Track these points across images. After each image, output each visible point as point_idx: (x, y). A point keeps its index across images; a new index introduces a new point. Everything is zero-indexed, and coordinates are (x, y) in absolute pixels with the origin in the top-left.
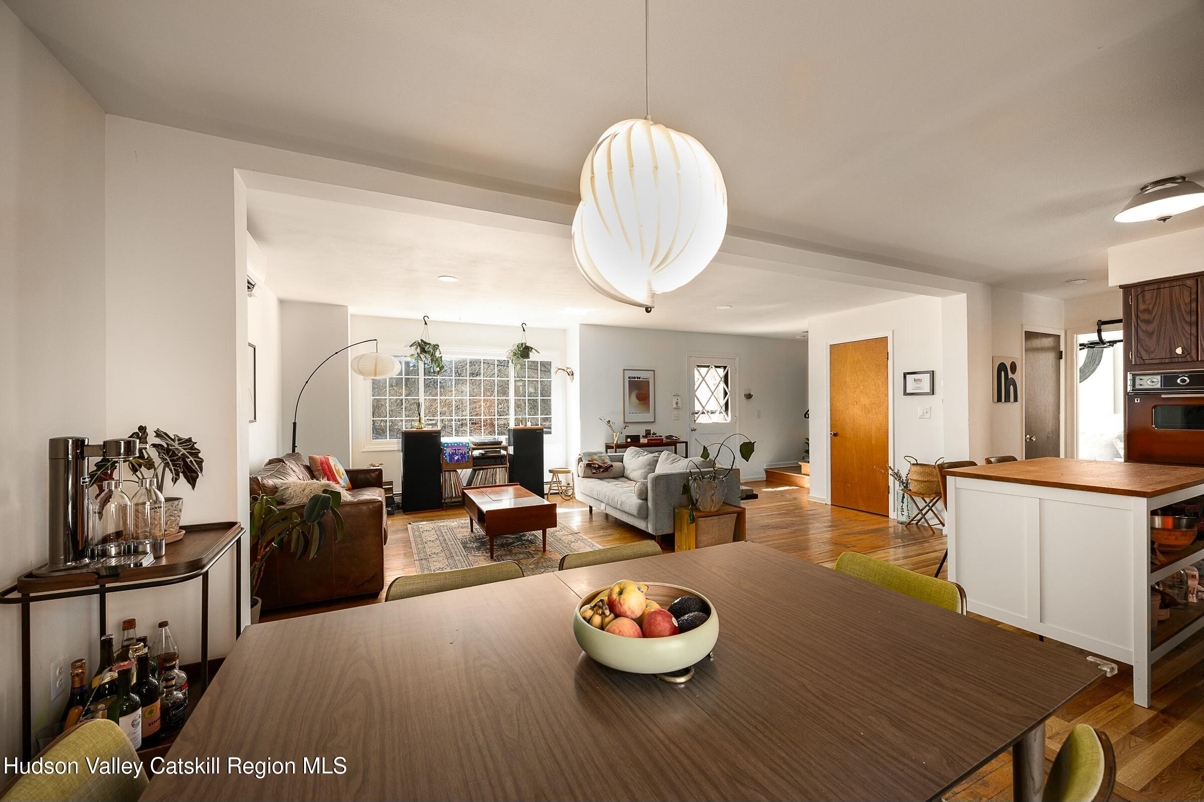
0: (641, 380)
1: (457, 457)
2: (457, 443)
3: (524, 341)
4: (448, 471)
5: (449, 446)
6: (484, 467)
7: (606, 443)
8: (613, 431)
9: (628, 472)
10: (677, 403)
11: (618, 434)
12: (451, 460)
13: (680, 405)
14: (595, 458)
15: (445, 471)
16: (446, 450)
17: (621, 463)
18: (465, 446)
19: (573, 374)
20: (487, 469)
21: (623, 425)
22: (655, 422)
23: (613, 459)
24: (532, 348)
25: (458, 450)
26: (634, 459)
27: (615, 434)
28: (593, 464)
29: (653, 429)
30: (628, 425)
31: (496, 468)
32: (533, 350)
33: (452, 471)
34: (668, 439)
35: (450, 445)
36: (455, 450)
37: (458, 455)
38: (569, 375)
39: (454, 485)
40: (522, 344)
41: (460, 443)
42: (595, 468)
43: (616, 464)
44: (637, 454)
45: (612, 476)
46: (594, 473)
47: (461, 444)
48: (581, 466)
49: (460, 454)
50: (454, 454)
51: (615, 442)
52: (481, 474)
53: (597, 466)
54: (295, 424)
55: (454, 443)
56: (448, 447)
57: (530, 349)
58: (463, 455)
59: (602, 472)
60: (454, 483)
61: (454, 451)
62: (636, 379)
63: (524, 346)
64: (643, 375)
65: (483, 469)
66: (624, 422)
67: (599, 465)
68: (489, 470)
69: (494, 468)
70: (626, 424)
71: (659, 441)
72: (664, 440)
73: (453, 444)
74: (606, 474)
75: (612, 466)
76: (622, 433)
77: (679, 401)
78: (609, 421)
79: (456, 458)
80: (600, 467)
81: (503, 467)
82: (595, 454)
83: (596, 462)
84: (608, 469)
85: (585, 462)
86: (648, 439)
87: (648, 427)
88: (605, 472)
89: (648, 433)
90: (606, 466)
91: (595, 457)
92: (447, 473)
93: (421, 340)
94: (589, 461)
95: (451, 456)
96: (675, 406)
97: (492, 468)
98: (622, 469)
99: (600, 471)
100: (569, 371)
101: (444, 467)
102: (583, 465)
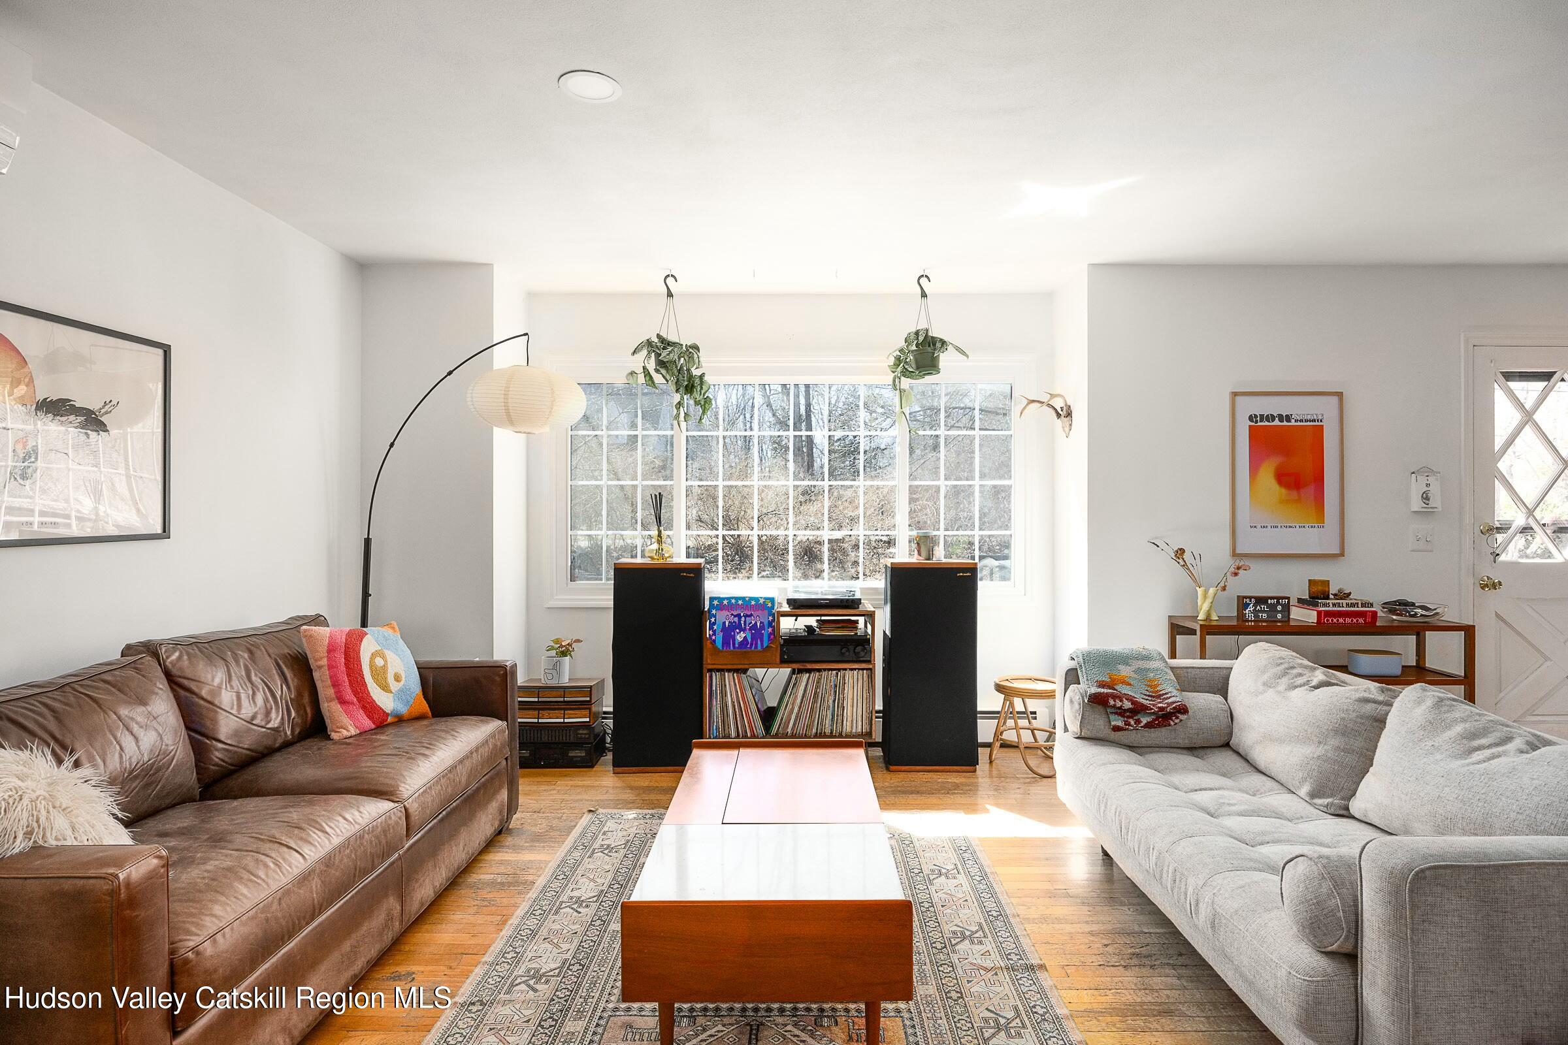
0: (1293, 423)
1: (743, 635)
2: (743, 599)
3: (922, 325)
4: (718, 670)
5: (722, 604)
6: (809, 666)
7: (1170, 617)
8: (1195, 580)
9: (1247, 736)
10: (1426, 497)
11: (1212, 591)
12: (726, 643)
13: (1435, 501)
14: (1123, 674)
15: (710, 671)
16: (715, 616)
17: (1219, 698)
18: (765, 606)
19: (1069, 414)
20: (819, 670)
21: (1228, 563)
22: (1342, 554)
23: (1188, 681)
24: (943, 342)
25: (746, 616)
26: (1271, 692)
27: (1200, 591)
28: (1114, 697)
29: (1337, 577)
30: (1247, 562)
31: (845, 669)
32: (950, 348)
33: (729, 671)
34: (1392, 611)
35: (725, 602)
36: (739, 616)
37: (744, 630)
38: (1059, 415)
39: (734, 706)
40: (917, 333)
41: (751, 599)
42: (1121, 712)
43: (1202, 702)
44: (1285, 674)
45: (1187, 743)
46: (1116, 729)
47: (753, 603)
48: (1071, 701)
49: (750, 629)
50: (736, 627)
51: (1201, 616)
52: (804, 684)
53: (1127, 705)
54: (368, 542)
55: (737, 599)
56: (721, 607)
57: (938, 345)
58: (756, 632)
59: (1149, 725)
60: (733, 702)
61: (736, 619)
62: (1277, 422)
63: (921, 339)
64: (1300, 409)
65: (809, 671)
66: (1234, 554)
67: (1133, 703)
68: (824, 674)
69: (839, 670)
70: (1241, 560)
71: (1361, 621)
72: (1380, 614)
73: (733, 601)
74: (1160, 735)
75: (1183, 710)
76: (1224, 588)
77: (1435, 491)
78: (1182, 551)
79: (740, 637)
80: (1138, 709)
81: (863, 669)
82: (1124, 659)
83: (1123, 689)
84: (1167, 717)
85: (1086, 687)
86: (1319, 613)
87: (1320, 572)
88: (1159, 726)
89: (1318, 594)
90: (1161, 709)
91: (1125, 671)
92: (716, 677)
93: (658, 336)
94: (1102, 685)
95: (728, 632)
96: (1416, 504)
97: (832, 670)
98: (1225, 720)
99: (1138, 722)
100: (1058, 404)
101: (709, 660)
102: (1077, 698)
